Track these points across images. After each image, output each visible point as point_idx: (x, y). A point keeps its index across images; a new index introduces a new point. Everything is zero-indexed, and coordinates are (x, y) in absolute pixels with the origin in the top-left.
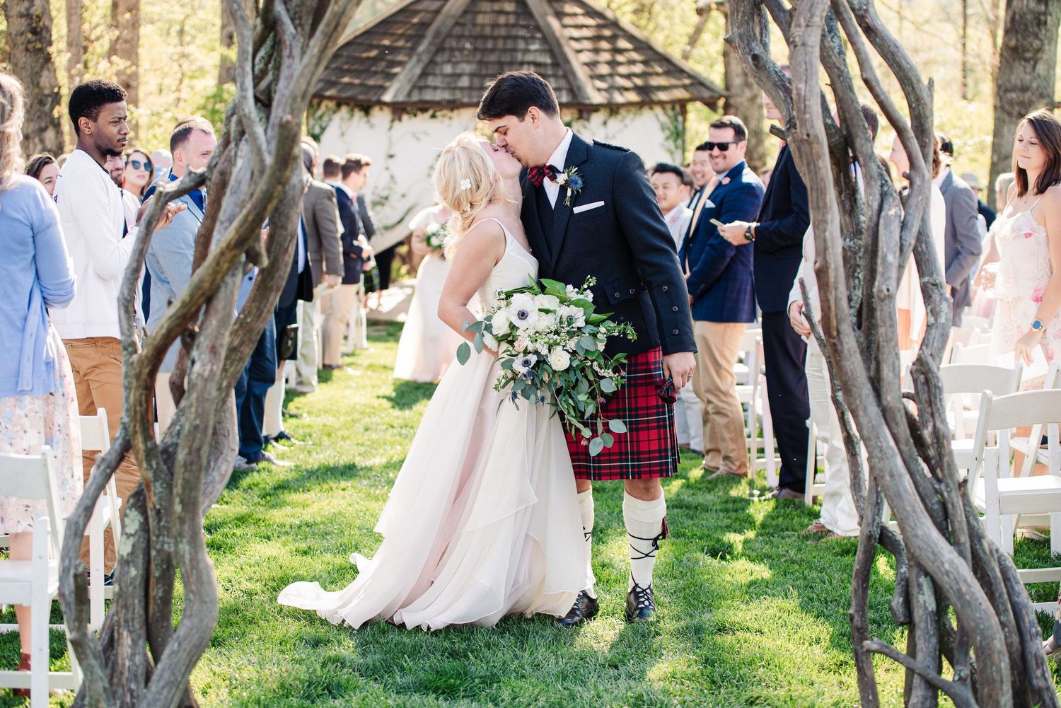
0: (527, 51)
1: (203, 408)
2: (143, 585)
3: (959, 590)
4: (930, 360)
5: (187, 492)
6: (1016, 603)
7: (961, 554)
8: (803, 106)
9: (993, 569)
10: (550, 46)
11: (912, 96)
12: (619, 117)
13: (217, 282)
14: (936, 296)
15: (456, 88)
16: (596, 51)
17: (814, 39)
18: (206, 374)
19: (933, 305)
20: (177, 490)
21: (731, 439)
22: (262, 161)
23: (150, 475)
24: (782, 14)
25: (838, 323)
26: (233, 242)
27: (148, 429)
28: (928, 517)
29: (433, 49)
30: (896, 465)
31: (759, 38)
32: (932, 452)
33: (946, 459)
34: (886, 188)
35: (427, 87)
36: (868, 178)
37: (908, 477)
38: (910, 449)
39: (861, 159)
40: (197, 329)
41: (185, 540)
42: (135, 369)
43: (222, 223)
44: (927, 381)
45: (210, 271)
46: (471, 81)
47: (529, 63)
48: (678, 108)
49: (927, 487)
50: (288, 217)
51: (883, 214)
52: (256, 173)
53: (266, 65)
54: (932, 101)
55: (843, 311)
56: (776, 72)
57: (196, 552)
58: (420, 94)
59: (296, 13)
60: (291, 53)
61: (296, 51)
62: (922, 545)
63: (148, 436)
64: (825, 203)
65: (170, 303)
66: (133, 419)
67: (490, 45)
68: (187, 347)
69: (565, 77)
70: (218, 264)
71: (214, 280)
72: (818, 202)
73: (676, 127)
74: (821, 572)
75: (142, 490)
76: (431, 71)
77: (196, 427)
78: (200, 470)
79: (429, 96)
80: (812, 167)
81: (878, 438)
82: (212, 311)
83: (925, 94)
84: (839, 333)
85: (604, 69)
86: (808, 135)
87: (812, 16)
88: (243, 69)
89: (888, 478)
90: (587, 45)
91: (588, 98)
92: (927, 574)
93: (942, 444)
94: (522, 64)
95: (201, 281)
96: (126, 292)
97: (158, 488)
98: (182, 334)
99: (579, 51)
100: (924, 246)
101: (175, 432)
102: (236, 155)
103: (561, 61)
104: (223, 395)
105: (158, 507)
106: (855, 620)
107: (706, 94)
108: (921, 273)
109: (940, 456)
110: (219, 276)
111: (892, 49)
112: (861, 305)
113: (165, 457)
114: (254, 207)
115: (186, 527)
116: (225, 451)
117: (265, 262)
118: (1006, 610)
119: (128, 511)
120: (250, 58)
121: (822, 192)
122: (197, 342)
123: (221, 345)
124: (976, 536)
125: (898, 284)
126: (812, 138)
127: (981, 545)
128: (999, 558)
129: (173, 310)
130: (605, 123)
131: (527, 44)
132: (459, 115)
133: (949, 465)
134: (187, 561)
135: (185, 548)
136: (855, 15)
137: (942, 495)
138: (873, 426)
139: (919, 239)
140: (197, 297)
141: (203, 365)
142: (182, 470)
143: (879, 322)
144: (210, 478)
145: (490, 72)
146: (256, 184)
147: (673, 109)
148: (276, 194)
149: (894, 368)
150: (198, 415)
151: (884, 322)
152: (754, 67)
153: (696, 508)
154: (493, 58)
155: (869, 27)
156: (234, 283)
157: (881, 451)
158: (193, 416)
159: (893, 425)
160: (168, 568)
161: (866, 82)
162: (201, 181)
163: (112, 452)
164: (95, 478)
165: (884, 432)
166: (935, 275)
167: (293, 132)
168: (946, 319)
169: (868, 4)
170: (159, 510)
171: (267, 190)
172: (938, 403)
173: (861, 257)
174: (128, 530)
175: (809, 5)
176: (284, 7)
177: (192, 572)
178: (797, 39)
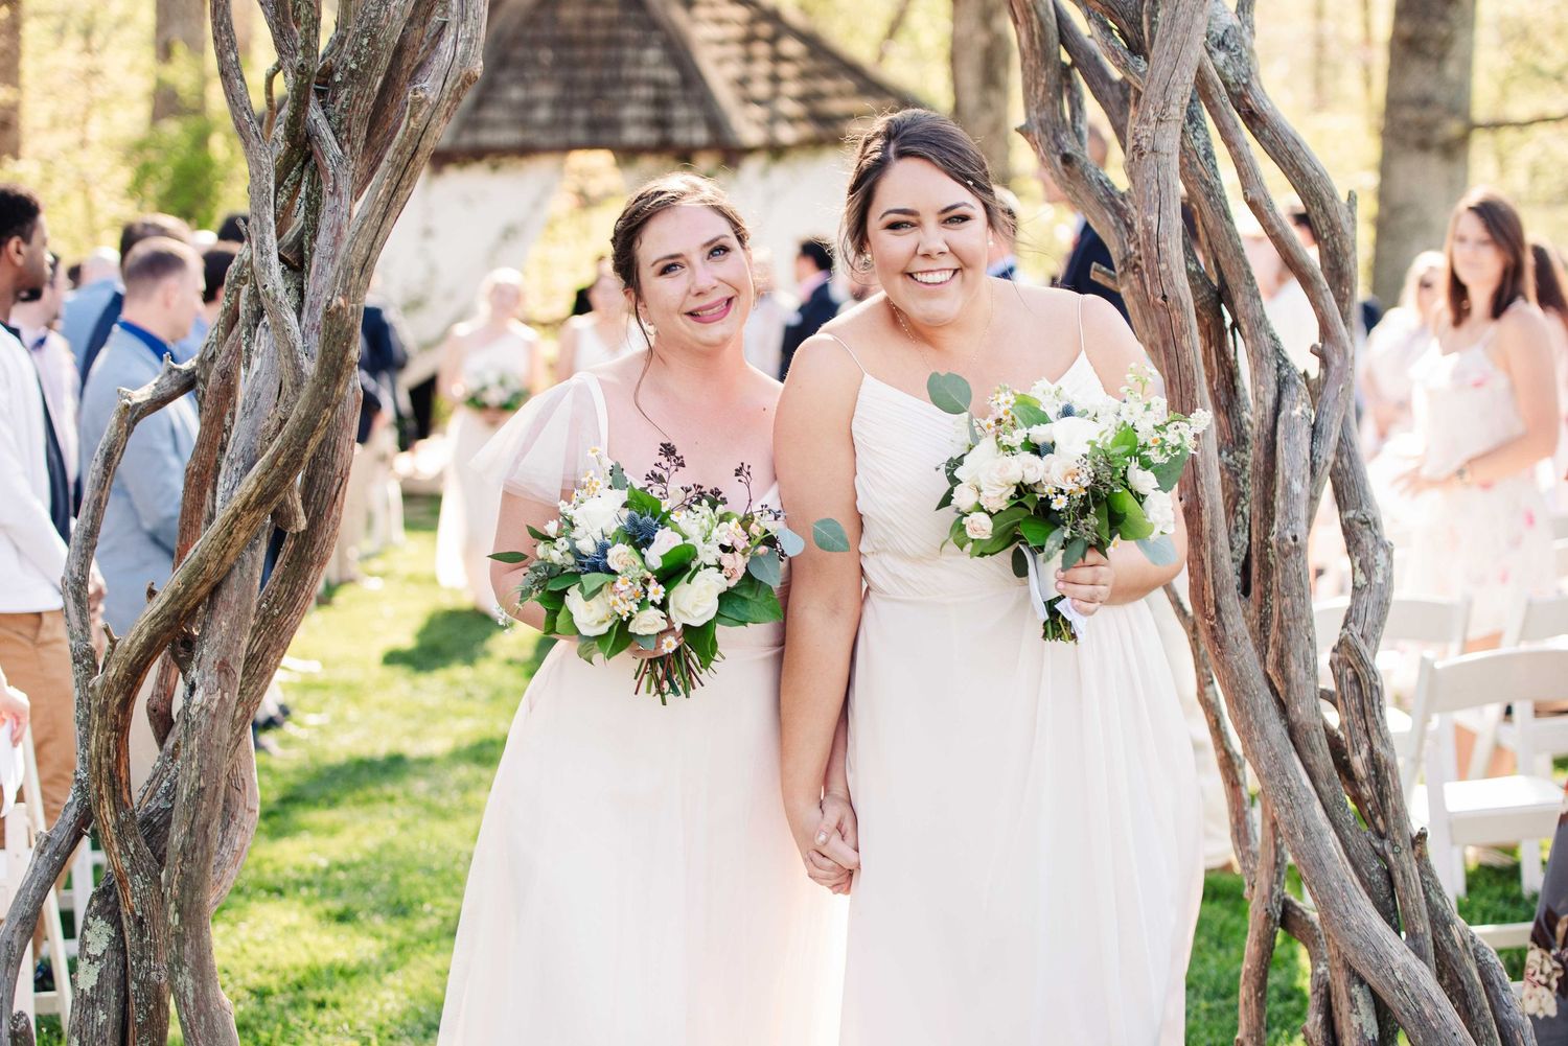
0: (638, 63)
1: (211, 761)
2: (118, 1038)
3: (1421, 1011)
4: (1360, 642)
5: (187, 894)
6: (1505, 1022)
7: (1420, 953)
8: (1155, 250)
9: (1469, 971)
10: (675, 53)
11: (1322, 222)
12: (787, 163)
13: (230, 559)
14: (1367, 541)
15: (528, 124)
16: (749, 59)
17: (1170, 142)
18: (215, 704)
19: (1363, 556)
20: (173, 890)
22: (297, 367)
23: (125, 863)
24: (1107, 88)
25: (1217, 592)
26: (252, 499)
27: (121, 791)
28: (1366, 897)
30: (1314, 817)
31: (1069, 123)
32: (1367, 791)
33: (1390, 803)
34: (1285, 372)
35: (483, 123)
36: (1257, 357)
37: (1332, 833)
38: (1335, 788)
39: (1245, 327)
40: (197, 632)
41: (185, 970)
42: (96, 697)
43: (232, 462)
44: (1357, 679)
45: (216, 543)
46: (553, 114)
47: (644, 82)
49: (1362, 847)
51: (1282, 414)
52: (287, 387)
53: (291, 198)
54: (1354, 228)
55: (1224, 571)
56: (1101, 183)
57: (204, 988)
58: (474, 135)
59: (341, 122)
60: (335, 188)
61: (345, 185)
62: (1358, 942)
63: (120, 801)
65: (151, 593)
66: (96, 776)
68: (181, 660)
69: (700, 101)
70: (229, 532)
71: (223, 558)
72: (1181, 403)
75: (112, 887)
76: (490, 98)
77: (202, 790)
79: (487, 137)
81: (1285, 774)
82: (220, 607)
83: (1343, 218)
84: (1218, 610)
85: (761, 89)
86: (1164, 297)
87: (1167, 105)
90: (734, 50)
91: (739, 135)
92: (1362, 982)
93: (1385, 778)
94: (632, 82)
95: (203, 560)
96: (75, 569)
97: (138, 882)
98: (173, 642)
100: (1345, 460)
101: (161, 792)
102: (248, 349)
103: (692, 79)
104: (237, 731)
105: (139, 913)
108: (1343, 506)
109: (1382, 797)
110: (232, 551)
111: (1290, 146)
112: (1248, 557)
113: (147, 830)
114: (286, 445)
115: (187, 948)
116: (239, 814)
117: (301, 522)
118: (1491, 1034)
119: (90, 920)
120: (272, 199)
121: (1188, 388)
122: (196, 658)
123: (236, 658)
124: (1440, 922)
125: (1309, 527)
126: (1170, 301)
127: (1449, 934)
128: (1475, 950)
129: (156, 605)
130: (765, 173)
131: (640, 52)
133: (1396, 812)
135: (186, 980)
136: (1230, 93)
137: (1385, 858)
138: (1275, 756)
139: (1339, 452)
140: (197, 584)
141: (209, 693)
142: (180, 860)
143: (1281, 587)
145: (581, 98)
146: (289, 405)
148: (322, 423)
149: (1306, 663)
150: (203, 773)
151: (1289, 589)
152: (1065, 175)
154: (586, 74)
155: (1252, 112)
156: (254, 559)
157: (1289, 793)
158: (194, 774)
159: (1308, 753)
160: (157, 1011)
161: (1253, 205)
162: (188, 383)
163: (61, 827)
164: (35, 869)
165: (1293, 764)
166: (1364, 507)
167: (347, 325)
168: (1385, 578)
169: (1249, 74)
170: (141, 918)
171: (308, 416)
172: (1377, 714)
173: (1245, 481)
174: (90, 950)
175: (1163, 87)
176: (321, 112)
177: (198, 1020)
178: (1144, 143)
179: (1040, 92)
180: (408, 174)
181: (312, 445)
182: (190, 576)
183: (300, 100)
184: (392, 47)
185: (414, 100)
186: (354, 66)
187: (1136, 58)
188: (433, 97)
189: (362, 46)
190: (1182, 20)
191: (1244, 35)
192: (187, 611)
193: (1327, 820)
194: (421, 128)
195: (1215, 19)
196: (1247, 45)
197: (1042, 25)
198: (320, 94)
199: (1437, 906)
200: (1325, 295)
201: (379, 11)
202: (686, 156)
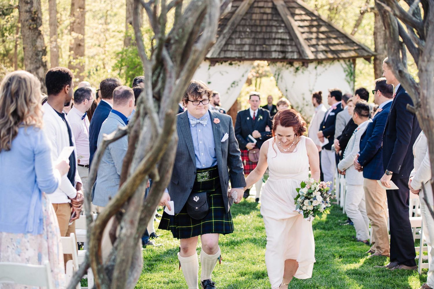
0: (277, 33)
10: (288, 30)
12: (323, 65)
13: (134, 189)
15: (242, 51)
16: (311, 33)
18: (128, 234)
21: (380, 238)
22: (156, 131)
24: (413, 49)
26: (142, 171)
29: (231, 31)
31: (401, 60)
35: (228, 50)
40: (123, 211)
42: (92, 230)
43: (136, 159)
46: (250, 48)
47: (278, 39)
48: (351, 61)
52: (154, 137)
53: (158, 77)
56: (411, 79)
58: (225, 54)
59: (173, 55)
60: (170, 75)
63: (99, 262)
65: (110, 199)
66: (91, 254)
67: (259, 29)
68: (118, 220)
69: (296, 45)
70: (135, 181)
71: (132, 189)
73: (351, 70)
76: (230, 43)
77: (124, 260)
79: (229, 55)
82: (131, 203)
85: (314, 42)
90: (306, 29)
91: (308, 57)
94: (275, 39)
95: (126, 189)
98: (116, 214)
99: (303, 33)
101: (112, 259)
102: (143, 124)
103: (294, 38)
104: (136, 241)
107: (366, 54)
110: (135, 187)
113: (107, 272)
114: (153, 154)
116: (136, 267)
117: (157, 178)
122: (124, 218)
123: (136, 219)
129: (111, 203)
130: (316, 68)
131: (277, 29)
132: (243, 63)
141: (127, 230)
142: (116, 281)
144: (129, 280)
145: (259, 43)
146: (154, 142)
147: (349, 61)
148: (164, 148)
150: (124, 254)
152: (399, 77)
153: (364, 274)
154: (260, 36)
156: (142, 189)
158: (121, 255)
162: (125, 133)
164: (72, 282)
171: (160, 146)
179: (392, 50)
181: (161, 155)
182: (122, 194)
183: (160, 48)
184: (189, 32)
185: (195, 50)
186: (177, 38)
187: (422, 41)
188: (200, 49)
189: (179, 32)
192: (121, 205)
197: (394, 30)
198: (167, 46)
202: (291, 63)
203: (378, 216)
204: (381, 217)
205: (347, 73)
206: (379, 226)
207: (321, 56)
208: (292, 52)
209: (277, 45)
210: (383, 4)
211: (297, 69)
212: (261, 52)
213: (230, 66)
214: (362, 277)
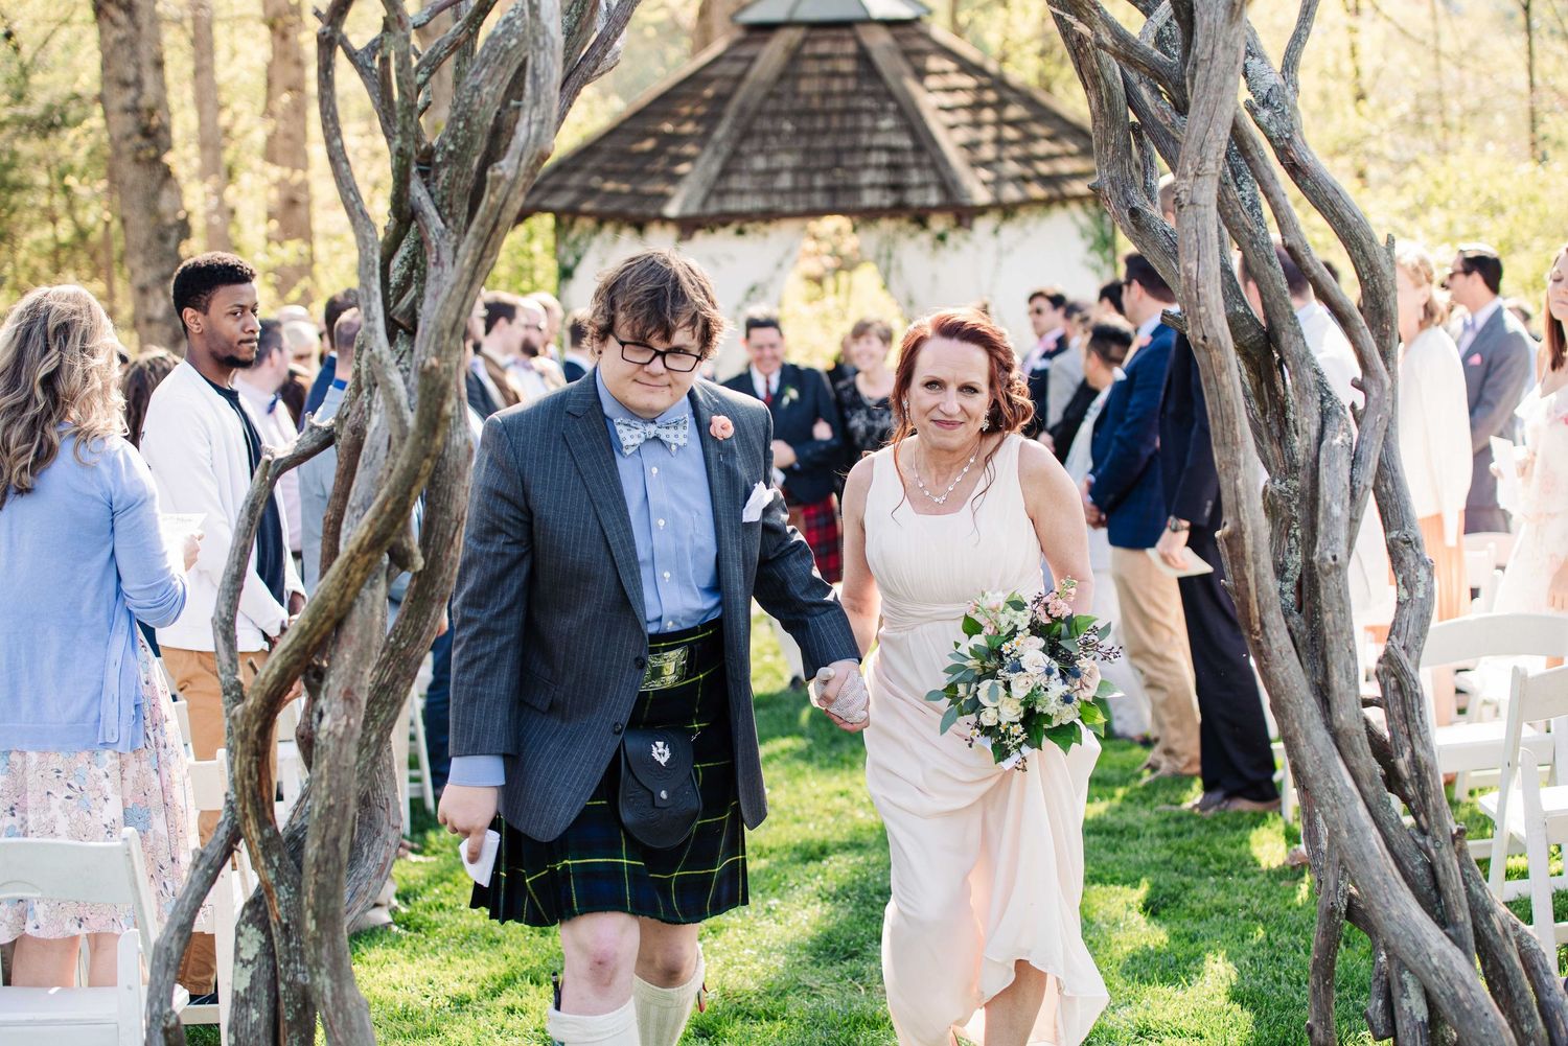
0: (874, 131)
1: (339, 781)
2: (271, 1034)
3: (1456, 994)
4: (1403, 655)
5: (322, 902)
6: (1546, 1002)
7: (1457, 941)
8: (1195, 294)
9: (1510, 958)
11: (1363, 264)
12: (1017, 221)
13: (347, 599)
14: (1409, 559)
15: (772, 191)
16: (977, 125)
17: (1208, 193)
18: (341, 730)
19: (1405, 572)
20: (309, 899)
22: (402, 422)
23: (271, 876)
24: (1171, 145)
25: (1262, 611)
26: (366, 542)
27: (264, 809)
28: (1407, 889)
29: (736, 134)
30: (1356, 815)
31: (1142, 180)
32: (1411, 791)
33: (1431, 801)
34: (1328, 405)
35: (729, 191)
36: (1302, 391)
37: (1375, 831)
38: (1376, 787)
39: (1289, 363)
40: (325, 664)
41: (323, 971)
42: (238, 727)
43: (353, 510)
44: (1400, 687)
45: (336, 583)
46: (795, 180)
47: (880, 148)
49: (1404, 843)
50: (450, 495)
51: (1324, 443)
52: (395, 441)
53: (411, 269)
55: (1269, 593)
57: (341, 987)
58: (720, 202)
59: (443, 198)
60: (438, 258)
61: (446, 256)
62: (1398, 930)
63: (265, 819)
64: (1234, 437)
66: (242, 796)
67: (820, 123)
68: (314, 692)
69: (934, 166)
70: (347, 574)
71: (343, 596)
72: (1223, 435)
73: (1102, 232)
74: (1296, 932)
75: (262, 897)
76: (735, 167)
77: (331, 807)
78: (340, 869)
79: (733, 204)
80: (1213, 385)
81: (1329, 776)
82: (344, 640)
83: (1382, 260)
84: (1263, 626)
85: (988, 152)
86: (1204, 338)
87: (1203, 161)
88: (368, 289)
89: (1345, 834)
90: (963, 116)
91: (970, 196)
92: (1411, 970)
93: (1425, 778)
94: (869, 149)
95: (325, 599)
96: (224, 610)
97: (283, 893)
98: (305, 673)
99: (952, 127)
100: (1389, 485)
102: (370, 407)
103: (927, 146)
104: (372, 754)
105: (285, 921)
106: (1316, 1034)
108: (1387, 527)
109: (1424, 796)
110: (351, 590)
111: (1330, 195)
112: (1301, 575)
113: (291, 847)
114: (393, 491)
115: (324, 951)
116: (384, 830)
117: (419, 563)
118: (1531, 1015)
119: (243, 928)
120: (378, 272)
121: (1229, 421)
122: (324, 686)
123: (360, 688)
124: (1480, 911)
125: (1350, 547)
126: (1210, 342)
127: (1490, 922)
128: (1518, 939)
130: (996, 232)
131: (876, 120)
132: (777, 228)
133: (1436, 810)
134: (329, 1000)
135: (324, 982)
136: (1274, 147)
137: (1428, 853)
138: (1320, 760)
140: (320, 621)
141: (335, 719)
142: (314, 871)
143: (1324, 605)
144: (363, 871)
145: (821, 164)
146: (395, 455)
148: (423, 472)
149: (1348, 673)
150: (331, 792)
151: (1331, 605)
152: (1133, 228)
154: (825, 143)
155: (1294, 164)
156: (374, 597)
157: (1334, 794)
158: (324, 793)
159: (1351, 756)
160: (305, 1007)
162: (328, 439)
163: (214, 843)
164: (191, 882)
165: (1337, 767)
166: (1407, 528)
167: (441, 383)
168: (1425, 593)
169: (1292, 129)
170: (287, 925)
171: (410, 466)
172: (1418, 719)
173: (1297, 507)
174: (245, 955)
175: (1199, 144)
176: (424, 190)
177: (336, 1016)
178: (1183, 196)
179: (1110, 152)
180: (490, 244)
182: (315, 613)
183: (402, 179)
184: (487, 130)
185: (493, 178)
186: (451, 147)
187: (1182, 118)
188: (510, 174)
189: (458, 129)
190: (1215, 81)
191: (1287, 93)
192: (315, 646)
193: (1370, 818)
194: (501, 202)
195: (1261, 80)
196: (1289, 101)
197: (1110, 90)
198: (423, 173)
199: (1478, 897)
200: (1362, 332)
201: (472, 96)
202: (920, 218)
203: (1162, 658)
204: (1170, 661)
205: (1090, 241)
206: (1169, 688)
207: (1011, 193)
208: (924, 186)
209: (878, 167)
210: (1067, 17)
211: (942, 238)
212: (831, 190)
213: (740, 237)
214: (1114, 841)
